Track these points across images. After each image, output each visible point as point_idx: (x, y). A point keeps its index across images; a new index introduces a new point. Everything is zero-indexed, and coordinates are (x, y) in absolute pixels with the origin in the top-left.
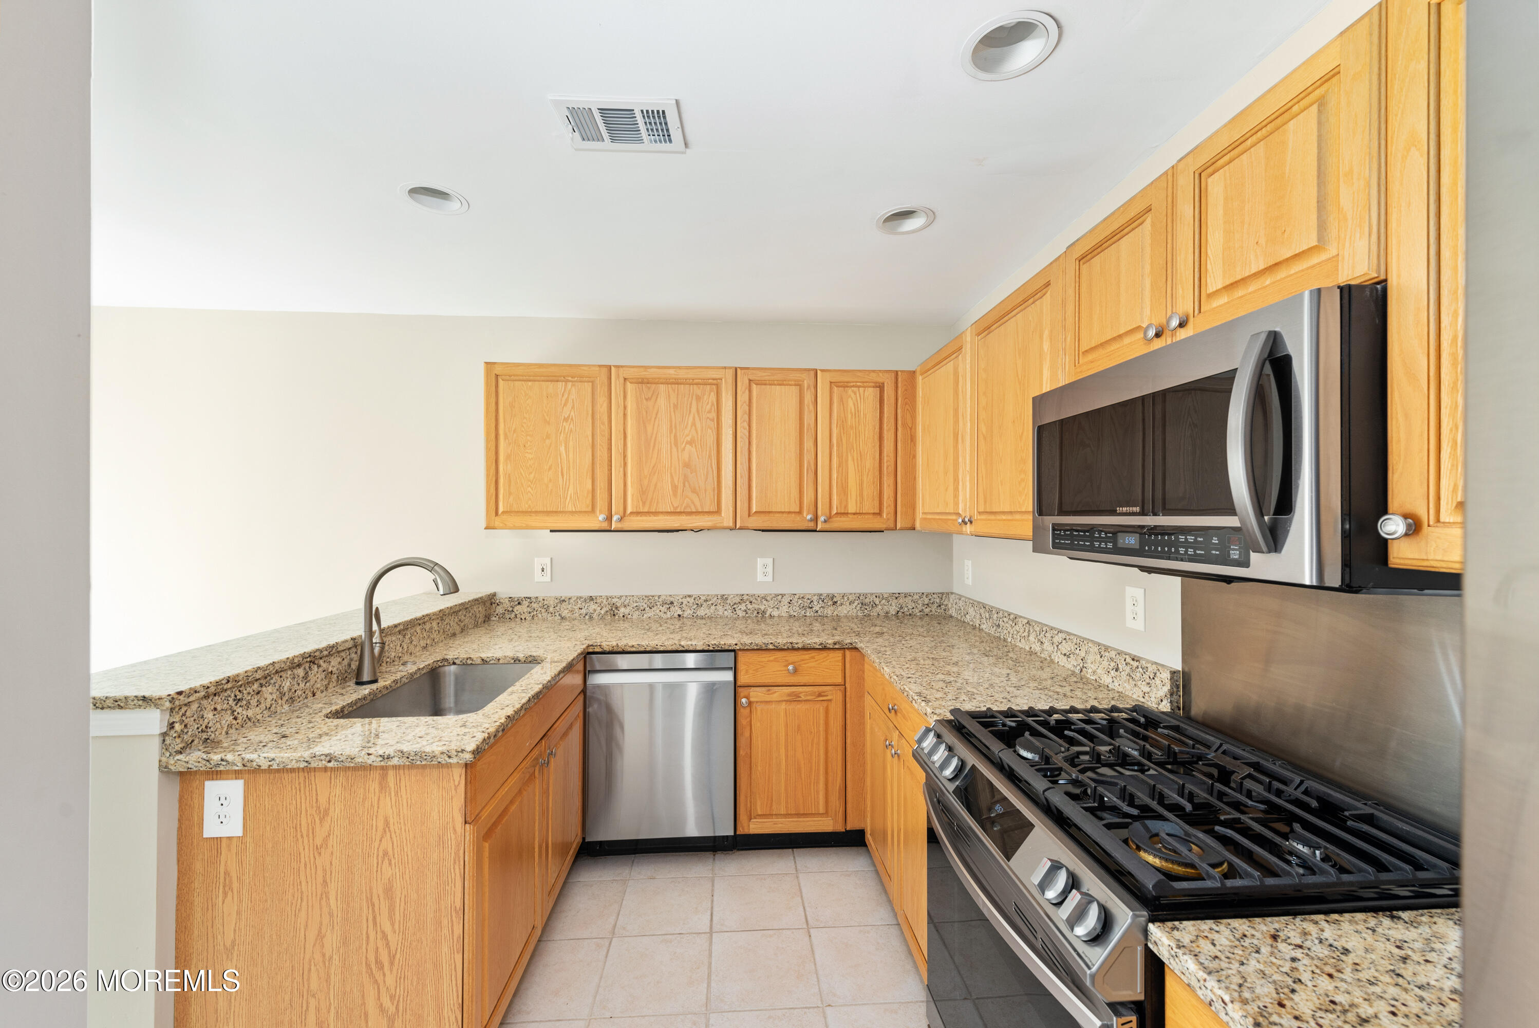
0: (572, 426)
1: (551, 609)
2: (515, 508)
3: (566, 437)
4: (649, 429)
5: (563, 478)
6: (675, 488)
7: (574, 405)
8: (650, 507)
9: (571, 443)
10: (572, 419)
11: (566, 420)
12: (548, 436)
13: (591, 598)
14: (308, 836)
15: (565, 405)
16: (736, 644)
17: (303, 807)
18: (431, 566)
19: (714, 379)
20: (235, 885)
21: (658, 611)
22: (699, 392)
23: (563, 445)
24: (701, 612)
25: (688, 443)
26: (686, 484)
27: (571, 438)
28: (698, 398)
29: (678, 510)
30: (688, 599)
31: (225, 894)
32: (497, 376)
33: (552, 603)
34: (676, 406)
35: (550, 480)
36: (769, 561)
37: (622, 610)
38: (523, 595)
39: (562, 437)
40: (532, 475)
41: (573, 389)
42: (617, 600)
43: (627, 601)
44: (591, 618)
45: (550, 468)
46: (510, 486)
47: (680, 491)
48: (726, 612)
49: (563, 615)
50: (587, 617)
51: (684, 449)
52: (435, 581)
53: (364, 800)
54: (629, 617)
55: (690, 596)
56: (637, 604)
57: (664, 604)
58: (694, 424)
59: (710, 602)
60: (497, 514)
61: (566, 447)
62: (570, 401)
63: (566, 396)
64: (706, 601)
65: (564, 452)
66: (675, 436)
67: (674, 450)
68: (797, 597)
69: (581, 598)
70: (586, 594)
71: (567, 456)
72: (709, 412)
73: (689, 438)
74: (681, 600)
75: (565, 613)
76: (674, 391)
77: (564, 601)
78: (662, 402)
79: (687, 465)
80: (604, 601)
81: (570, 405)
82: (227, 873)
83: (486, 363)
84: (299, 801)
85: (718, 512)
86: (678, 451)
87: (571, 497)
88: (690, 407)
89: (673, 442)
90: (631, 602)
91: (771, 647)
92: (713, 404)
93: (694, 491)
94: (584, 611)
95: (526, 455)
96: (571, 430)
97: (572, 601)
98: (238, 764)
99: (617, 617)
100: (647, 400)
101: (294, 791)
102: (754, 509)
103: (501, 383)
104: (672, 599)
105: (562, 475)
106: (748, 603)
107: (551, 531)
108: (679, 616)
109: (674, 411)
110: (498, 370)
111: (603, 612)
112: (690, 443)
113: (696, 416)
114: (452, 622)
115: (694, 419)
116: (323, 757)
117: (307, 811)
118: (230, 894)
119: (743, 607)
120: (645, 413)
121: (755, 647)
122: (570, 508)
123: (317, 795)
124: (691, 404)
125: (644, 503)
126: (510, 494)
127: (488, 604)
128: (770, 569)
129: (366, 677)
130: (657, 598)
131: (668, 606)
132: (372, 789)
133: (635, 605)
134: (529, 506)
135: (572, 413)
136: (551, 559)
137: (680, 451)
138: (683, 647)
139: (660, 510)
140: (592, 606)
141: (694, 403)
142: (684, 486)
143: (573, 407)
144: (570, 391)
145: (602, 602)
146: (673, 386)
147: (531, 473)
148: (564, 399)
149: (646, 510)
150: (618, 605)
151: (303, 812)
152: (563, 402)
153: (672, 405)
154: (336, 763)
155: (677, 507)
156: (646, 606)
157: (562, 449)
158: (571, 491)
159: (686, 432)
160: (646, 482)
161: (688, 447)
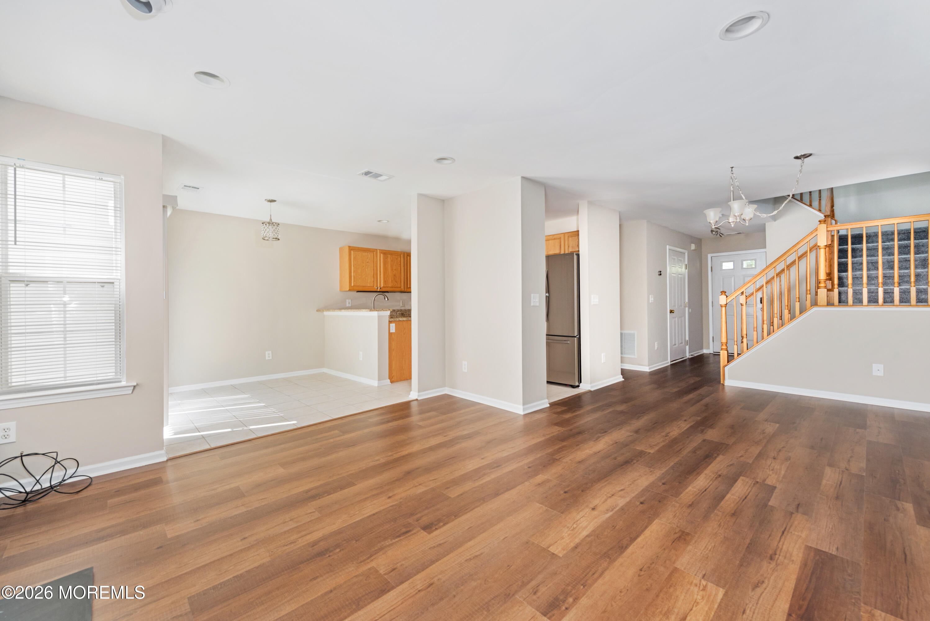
2: (356, 285)
4: (386, 266)
6: (392, 281)
7: (369, 258)
9: (369, 268)
11: (368, 262)
12: (364, 267)
22: (397, 257)
26: (394, 280)
28: (397, 259)
34: (392, 261)
35: (364, 278)
39: (367, 267)
40: (360, 277)
45: (364, 275)
46: (355, 279)
58: (396, 265)
66: (391, 267)
67: (392, 272)
72: (399, 262)
78: (389, 259)
79: (394, 275)
82: (393, 338)
83: (348, 246)
85: (401, 287)
87: (369, 283)
89: (390, 269)
93: (396, 282)
95: (359, 271)
96: (369, 265)
100: (385, 257)
103: (352, 251)
105: (366, 277)
107: (357, 292)
110: (351, 248)
112: (395, 270)
113: (396, 263)
118: (394, 341)
119: (398, 313)
120: (385, 262)
122: (368, 285)
124: (395, 261)
125: (384, 285)
134: (359, 284)
135: (368, 260)
139: (389, 286)
144: (368, 255)
146: (391, 256)
148: (367, 257)
155: (392, 286)
157: (367, 270)
158: (369, 281)
159: (394, 267)
160: (386, 279)
161: (395, 271)
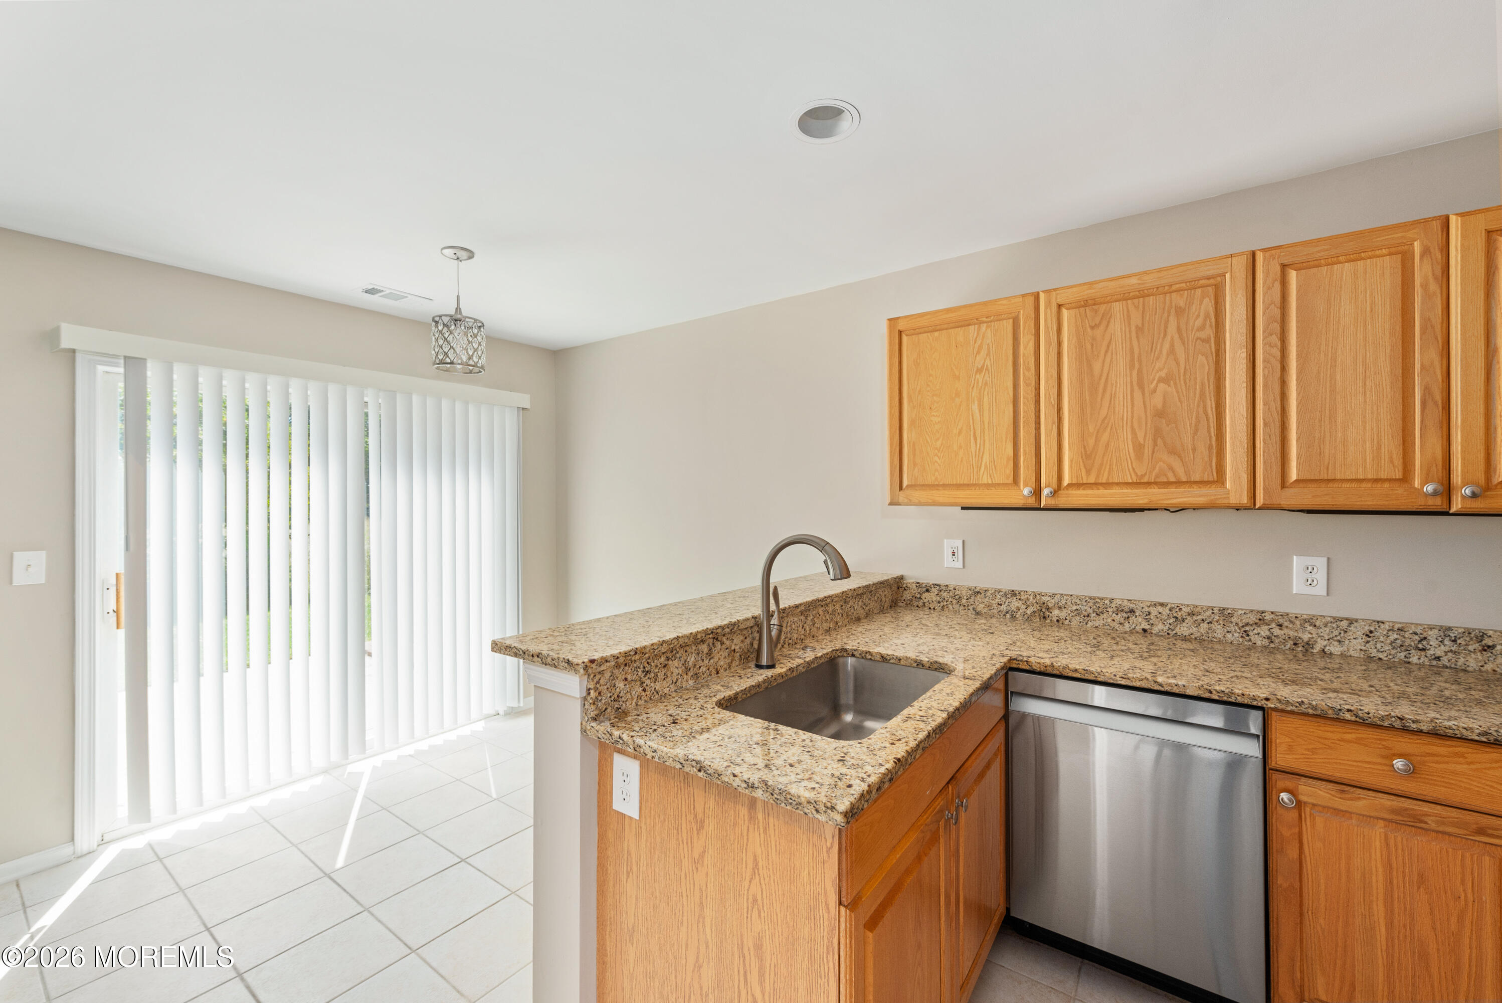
0: (987, 377)
1: (964, 601)
2: (920, 482)
3: (980, 392)
4: (1097, 367)
5: (976, 442)
6: (1139, 448)
7: (989, 352)
8: (1098, 476)
9: (986, 399)
10: (987, 369)
11: (979, 371)
12: (958, 395)
13: (1013, 593)
14: (687, 843)
15: (978, 353)
16: (1267, 699)
17: (683, 809)
18: (822, 545)
19: (1208, 278)
20: (635, 868)
21: (1109, 620)
22: (1182, 303)
23: (976, 402)
24: (1183, 629)
25: (1161, 380)
26: (1159, 441)
27: (986, 393)
28: (1181, 312)
29: (1145, 480)
30: (1160, 609)
31: (628, 873)
32: (900, 332)
33: (964, 593)
34: (1140, 330)
35: (961, 447)
36: (1320, 563)
37: (1056, 612)
38: (931, 582)
39: (975, 393)
40: (939, 443)
41: (989, 331)
42: (1049, 598)
43: (1063, 602)
44: (1013, 617)
45: (960, 433)
46: (914, 455)
47: (1147, 452)
48: (1229, 636)
49: (978, 609)
50: (1008, 616)
51: (1154, 391)
52: (825, 562)
53: (735, 824)
54: (1066, 622)
55: (1162, 605)
56: (1078, 607)
57: (1118, 611)
58: (1172, 351)
59: (1199, 617)
60: (901, 488)
61: (979, 405)
62: (985, 347)
63: (979, 342)
64: (1191, 614)
65: (977, 411)
66: (1140, 371)
67: (1138, 394)
68: (1387, 626)
69: (1000, 591)
70: (1007, 587)
71: (981, 415)
72: (1202, 328)
73: (1163, 374)
74: (1147, 609)
75: (981, 607)
76: (1137, 307)
77: (978, 592)
78: (1117, 327)
79: (1160, 414)
80: (1031, 598)
81: (983, 353)
82: (629, 853)
83: (888, 319)
84: (680, 800)
85: (1220, 479)
86: (1143, 394)
87: (986, 466)
88: (1166, 327)
89: (1135, 383)
90: (1069, 604)
91: (1348, 716)
92: (1207, 316)
93: (1172, 452)
94: (1004, 608)
95: (932, 418)
96: (986, 384)
97: (988, 594)
98: (631, 746)
99: (1048, 621)
100: (1092, 328)
101: (676, 788)
102: (1293, 475)
103: (905, 338)
104: (1132, 606)
105: (975, 438)
106: (1273, 625)
107: (963, 508)
108: (1145, 630)
109: (1137, 337)
110: (901, 326)
111: (1029, 612)
112: (1165, 380)
113: (1176, 337)
114: (857, 607)
115: (1172, 345)
116: (694, 763)
117: (686, 816)
118: (631, 874)
120: (1089, 347)
121: (1311, 711)
122: (985, 480)
123: (694, 801)
124: (1167, 322)
125: (1088, 472)
126: (915, 464)
127: (895, 588)
128: (1321, 576)
129: (764, 662)
130: (1107, 602)
131: (1125, 615)
132: (741, 815)
133: (1075, 607)
134: (936, 479)
135: (988, 362)
136: (964, 542)
137: (1147, 394)
138: (1161, 685)
139: (1116, 480)
140: (1015, 604)
141: (1173, 319)
142: (1155, 443)
143: (988, 354)
144: (984, 334)
145: (1028, 599)
146: (1136, 301)
147: (938, 439)
148: (977, 346)
149: (1092, 480)
150: (1051, 605)
151: (684, 816)
152: (976, 350)
153: (1133, 328)
154: (705, 775)
155: (1143, 476)
156: (1091, 611)
157: (975, 407)
158: (986, 458)
159: (1159, 365)
160: (1091, 442)
161: (1162, 386)
